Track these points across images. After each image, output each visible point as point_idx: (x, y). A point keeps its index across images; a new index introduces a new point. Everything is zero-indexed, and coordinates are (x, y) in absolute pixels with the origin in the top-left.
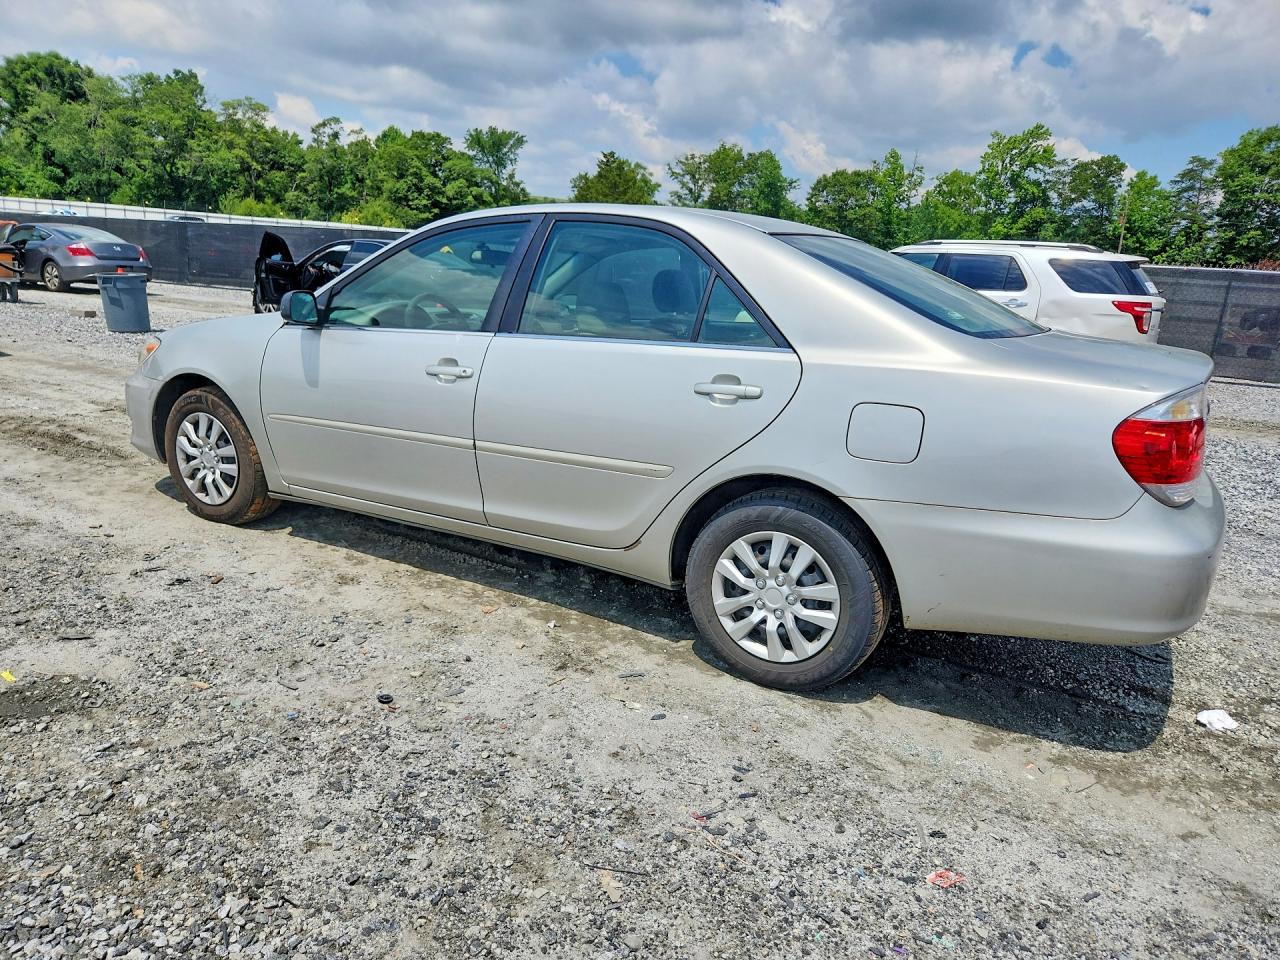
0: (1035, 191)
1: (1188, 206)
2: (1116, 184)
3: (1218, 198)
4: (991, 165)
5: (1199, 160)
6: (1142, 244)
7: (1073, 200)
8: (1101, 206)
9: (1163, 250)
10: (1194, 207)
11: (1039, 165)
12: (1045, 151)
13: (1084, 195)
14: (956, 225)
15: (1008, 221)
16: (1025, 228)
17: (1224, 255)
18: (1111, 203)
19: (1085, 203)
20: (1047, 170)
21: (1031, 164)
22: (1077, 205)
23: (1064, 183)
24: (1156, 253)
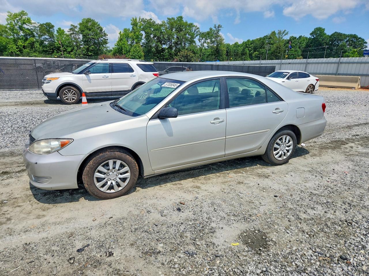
0: (29, 32)
1: (74, 38)
2: (53, 31)
3: (81, 36)
4: (11, 22)
5: (73, 26)
6: (66, 49)
7: (42, 35)
8: (51, 37)
9: (72, 51)
10: (75, 39)
11: (27, 24)
12: (28, 19)
13: (45, 34)
14: (5, 42)
15: (23, 41)
16: (29, 44)
17: (88, 52)
18: (53, 37)
19: (46, 36)
20: (30, 25)
21: (24, 23)
22: (43, 37)
23: (37, 30)
24: (70, 52)
